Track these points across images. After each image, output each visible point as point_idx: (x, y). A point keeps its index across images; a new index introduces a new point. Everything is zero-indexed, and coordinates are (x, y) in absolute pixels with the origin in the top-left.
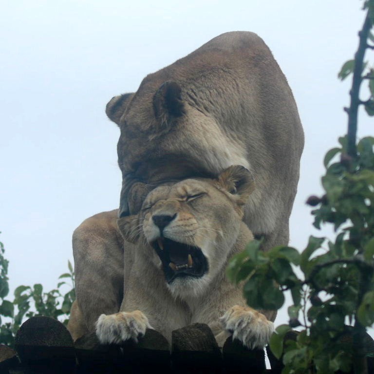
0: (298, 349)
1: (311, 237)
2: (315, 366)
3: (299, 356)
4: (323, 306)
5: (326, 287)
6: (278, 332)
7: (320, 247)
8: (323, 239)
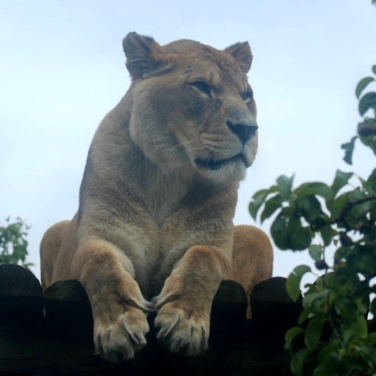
0: (319, 292)
1: (338, 172)
2: (336, 311)
3: (320, 299)
4: (353, 247)
5: (357, 226)
6: (297, 273)
7: (346, 183)
8: (350, 175)
